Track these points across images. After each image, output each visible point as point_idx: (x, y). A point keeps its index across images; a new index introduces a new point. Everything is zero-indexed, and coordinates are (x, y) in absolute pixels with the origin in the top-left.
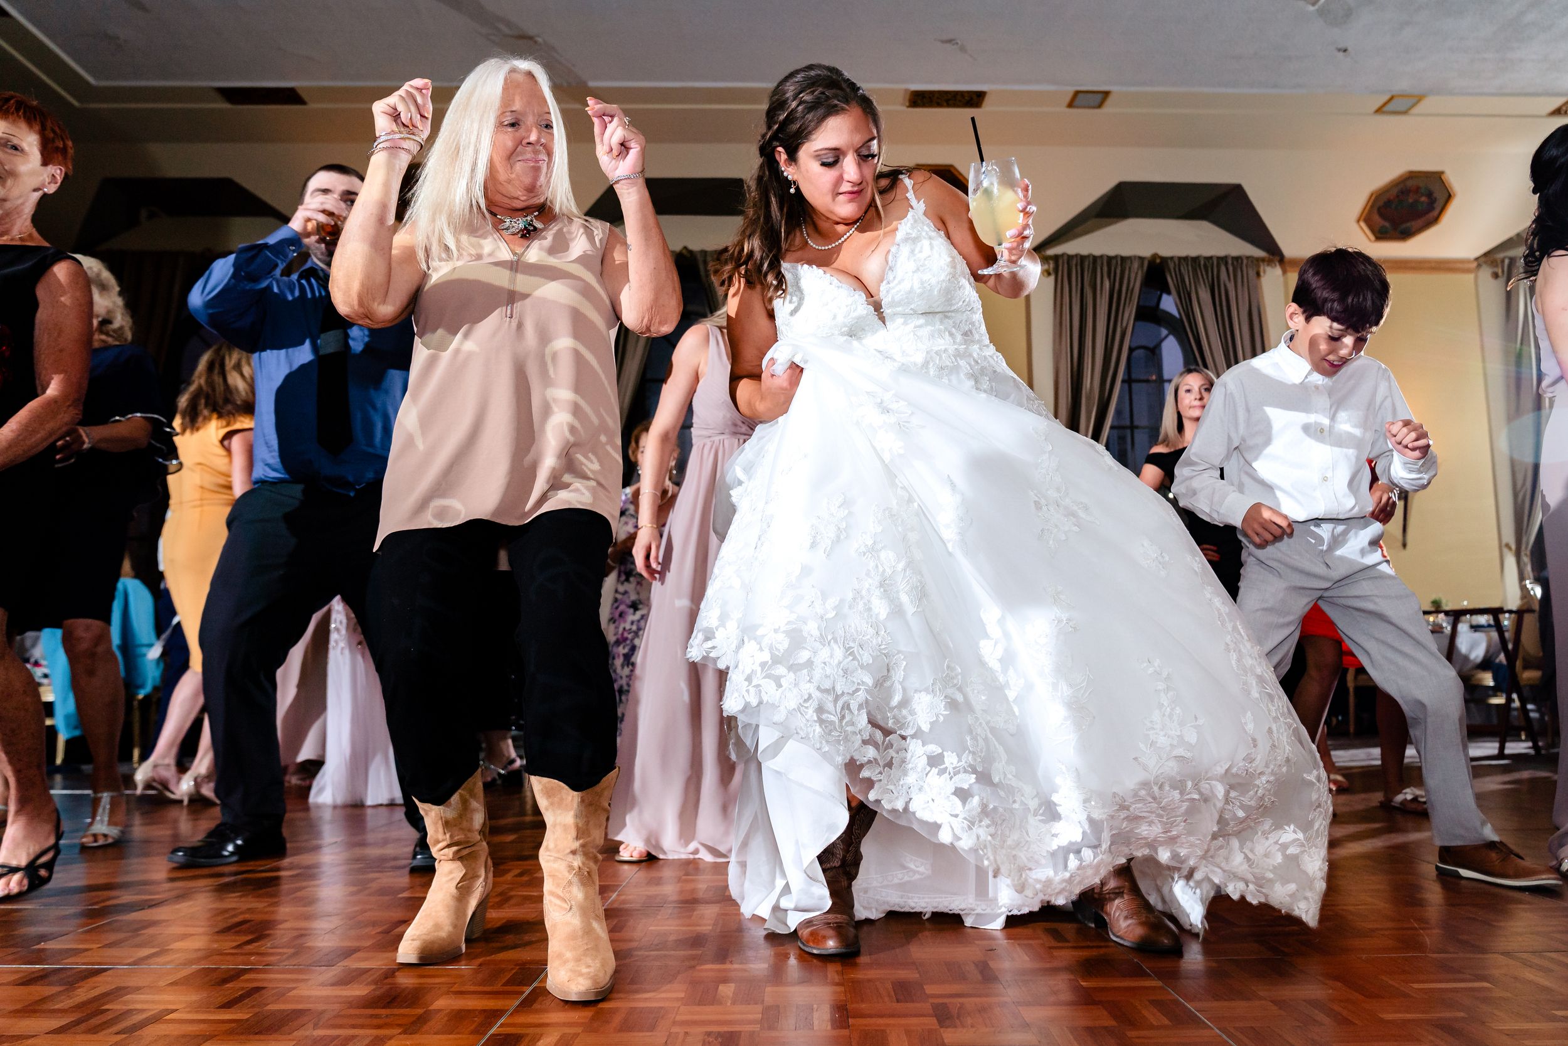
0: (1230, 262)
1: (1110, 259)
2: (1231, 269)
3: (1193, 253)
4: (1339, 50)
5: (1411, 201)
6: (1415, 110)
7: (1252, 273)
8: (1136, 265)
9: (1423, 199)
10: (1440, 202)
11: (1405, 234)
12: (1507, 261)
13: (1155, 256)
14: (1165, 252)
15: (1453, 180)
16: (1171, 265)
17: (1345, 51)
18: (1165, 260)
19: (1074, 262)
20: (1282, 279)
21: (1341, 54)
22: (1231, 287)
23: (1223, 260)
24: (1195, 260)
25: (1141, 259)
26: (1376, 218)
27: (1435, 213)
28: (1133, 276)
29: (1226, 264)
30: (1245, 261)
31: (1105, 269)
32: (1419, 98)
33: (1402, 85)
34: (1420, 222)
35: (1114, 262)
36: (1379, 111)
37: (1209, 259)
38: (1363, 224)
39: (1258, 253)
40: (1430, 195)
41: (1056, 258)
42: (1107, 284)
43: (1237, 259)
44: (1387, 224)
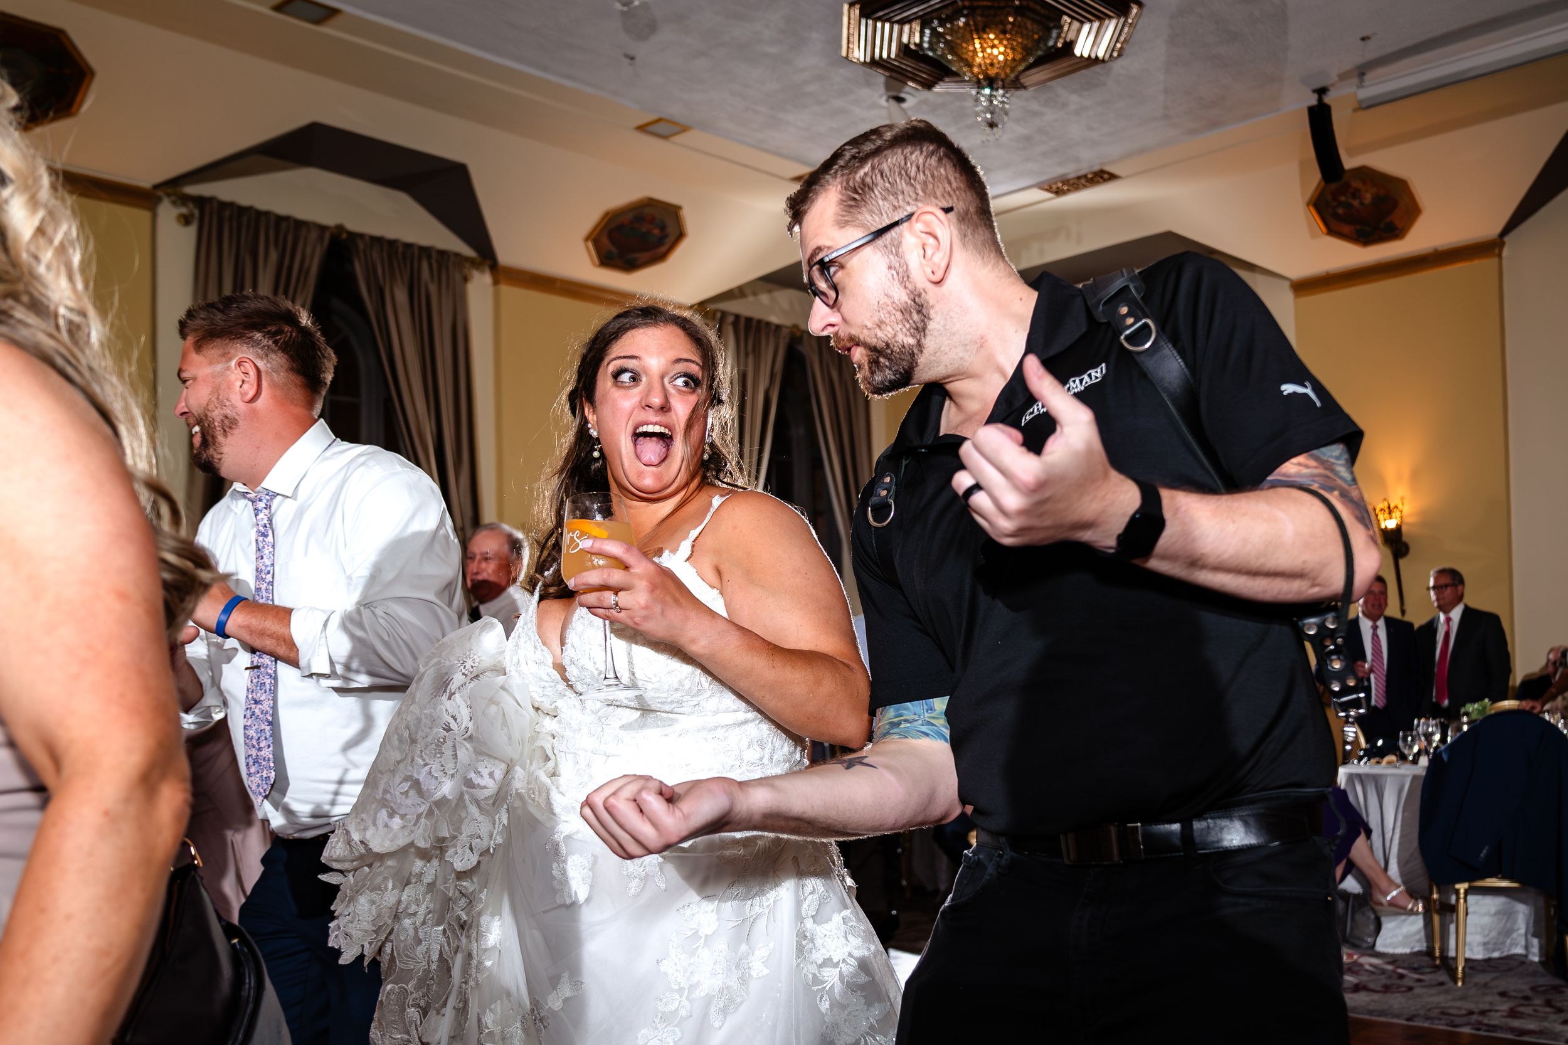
0: (434, 255)
1: (280, 219)
2: (435, 266)
3: (390, 233)
4: (626, 56)
5: (644, 230)
6: (677, 139)
7: (458, 277)
8: (314, 235)
9: (656, 231)
10: (671, 238)
11: (630, 266)
12: (719, 315)
13: (340, 228)
14: (353, 226)
15: (689, 217)
16: (361, 246)
17: (632, 58)
18: (354, 236)
19: (227, 213)
20: (491, 289)
21: (628, 61)
22: (433, 288)
23: (426, 251)
24: (392, 243)
25: (323, 228)
26: (605, 241)
27: (663, 249)
28: (309, 250)
29: (429, 257)
30: (452, 258)
31: (272, 233)
32: (684, 129)
33: (674, 111)
34: (646, 255)
35: (284, 225)
36: (642, 128)
37: (408, 246)
38: (590, 244)
39: (467, 251)
40: (663, 228)
41: (201, 202)
42: (274, 256)
43: (442, 253)
44: (614, 250)
